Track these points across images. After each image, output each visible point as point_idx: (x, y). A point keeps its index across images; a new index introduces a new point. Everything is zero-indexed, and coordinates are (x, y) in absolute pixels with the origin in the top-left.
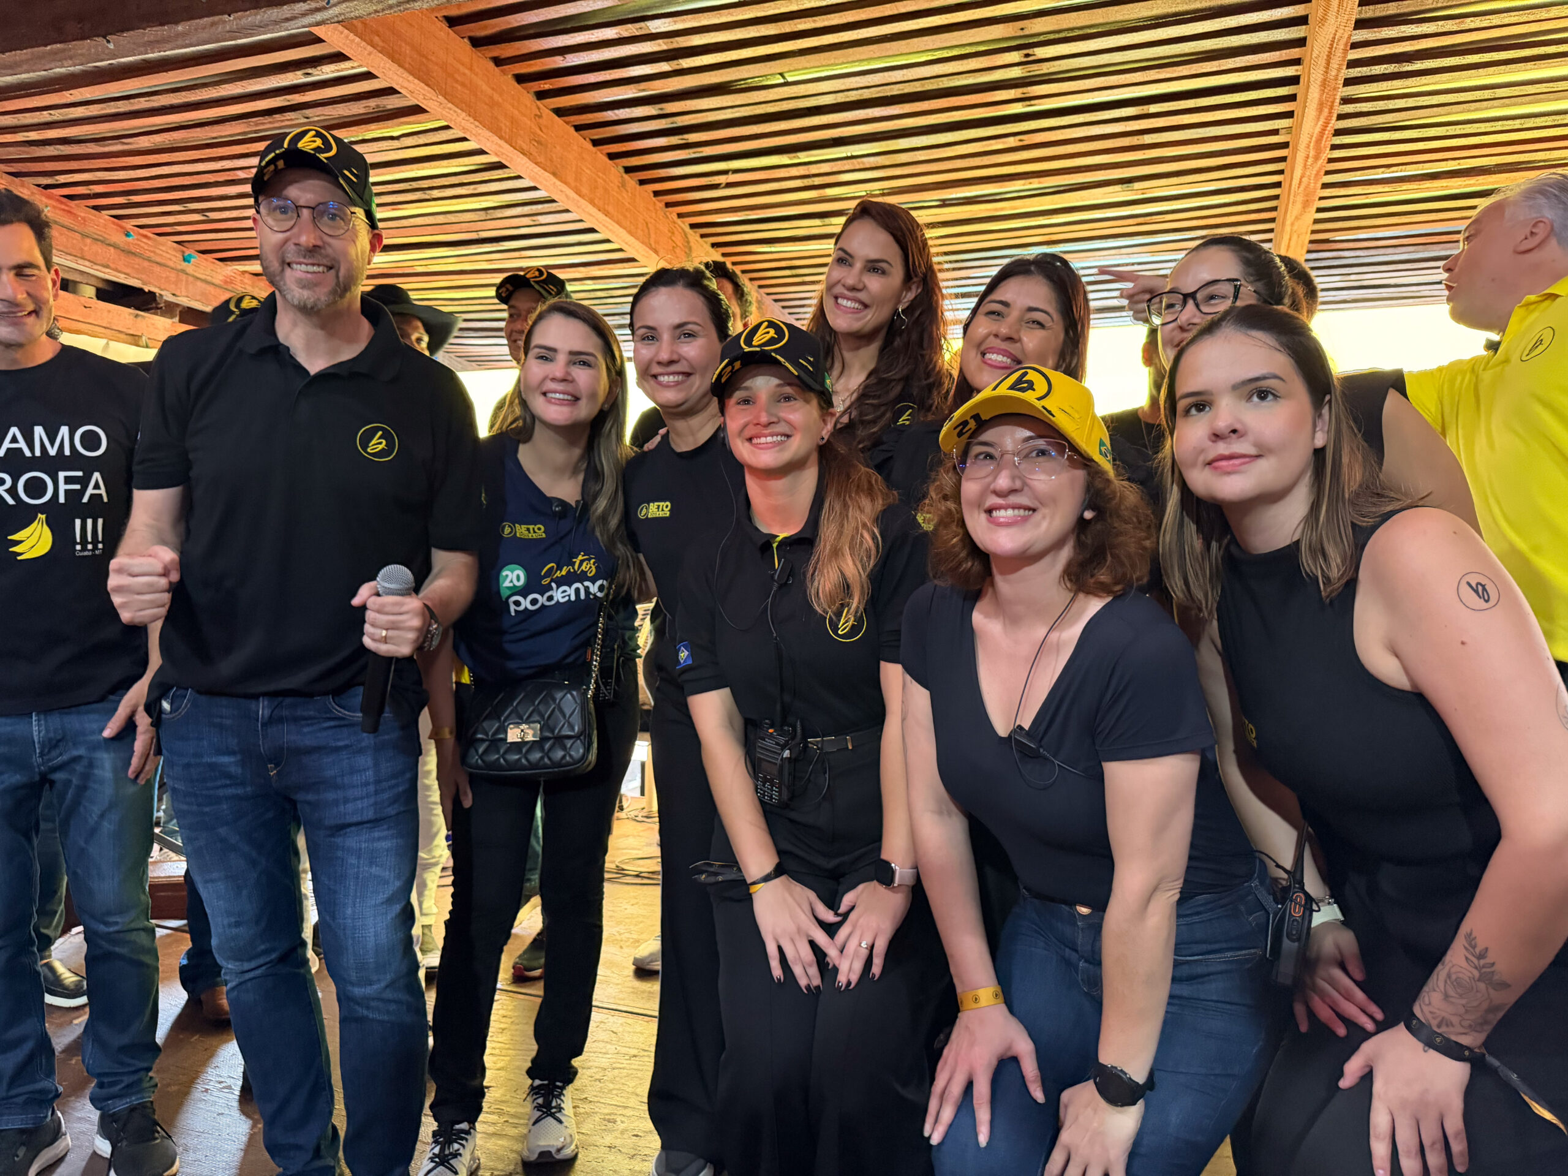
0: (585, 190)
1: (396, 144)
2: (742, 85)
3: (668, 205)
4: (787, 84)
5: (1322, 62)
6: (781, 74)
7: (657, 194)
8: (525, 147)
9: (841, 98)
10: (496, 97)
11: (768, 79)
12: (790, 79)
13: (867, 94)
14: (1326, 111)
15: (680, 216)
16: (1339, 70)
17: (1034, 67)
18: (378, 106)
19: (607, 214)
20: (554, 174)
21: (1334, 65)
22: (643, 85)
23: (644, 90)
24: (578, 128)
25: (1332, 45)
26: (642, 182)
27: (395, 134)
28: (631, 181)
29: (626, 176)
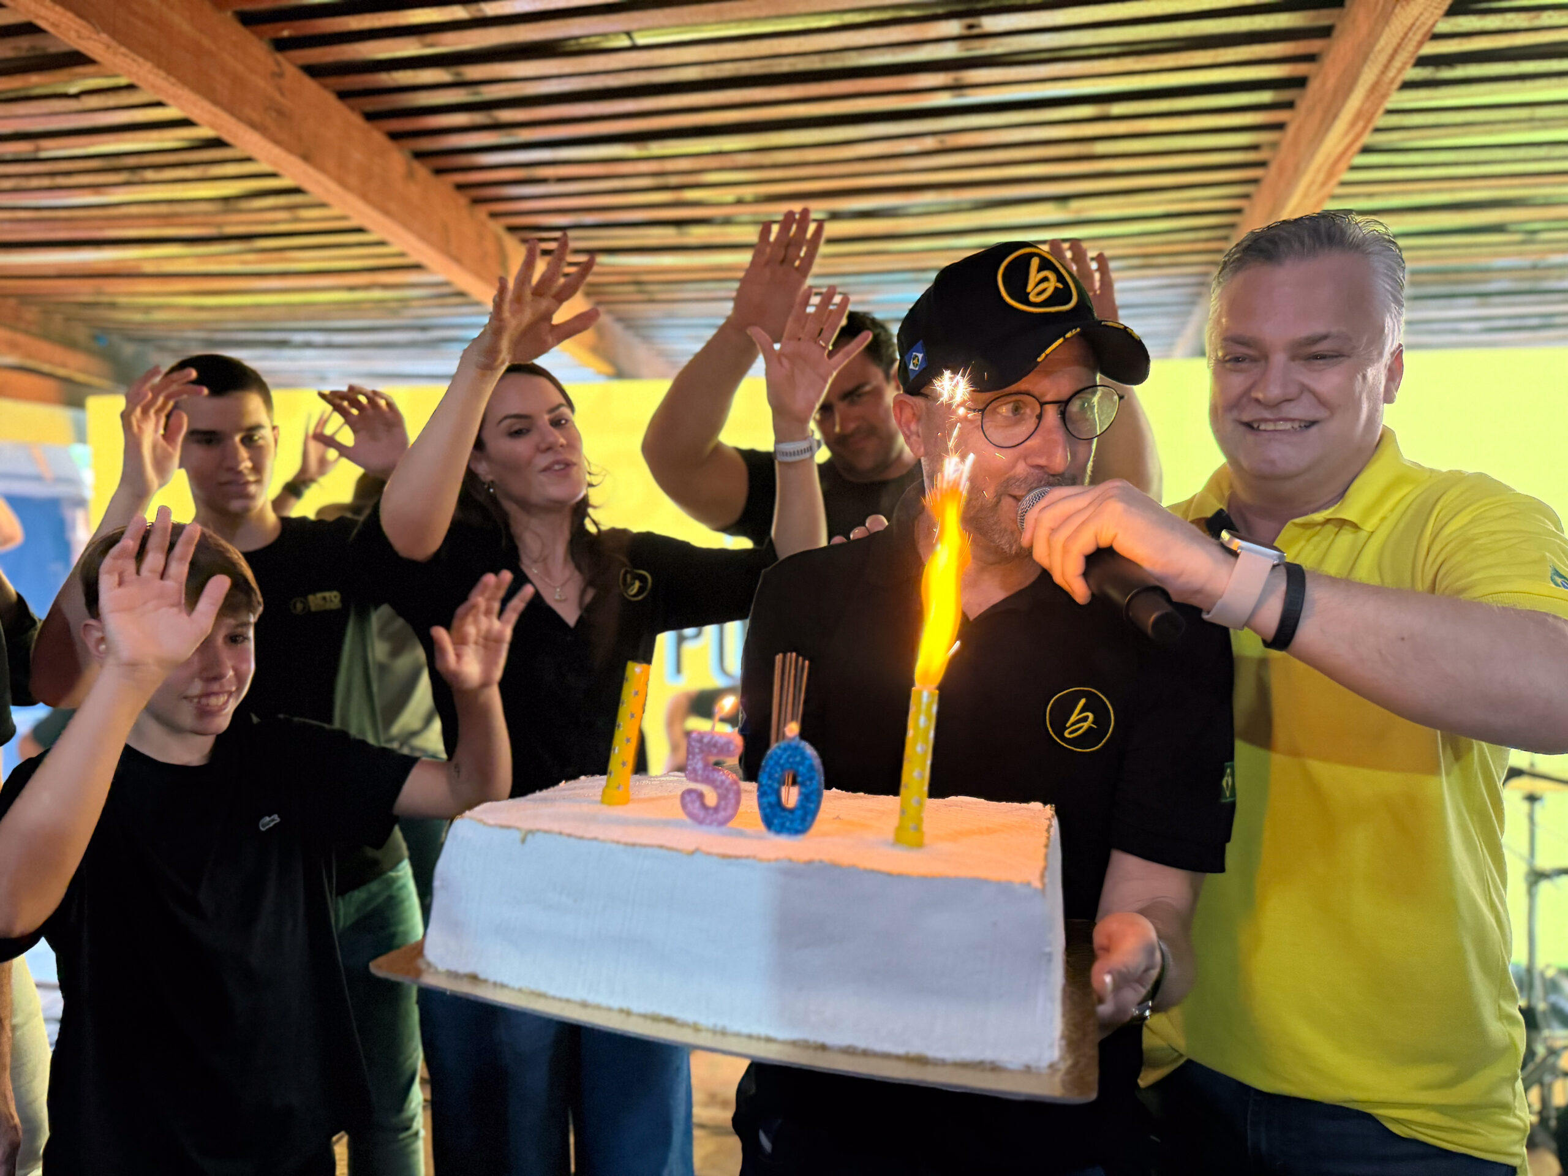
0: (353, 180)
1: (73, 104)
2: (573, 45)
3: (477, 201)
4: (634, 48)
5: (1383, 58)
6: (628, 34)
7: (460, 187)
8: (255, 116)
9: (710, 72)
10: (206, 42)
11: (608, 40)
12: (641, 40)
13: (746, 69)
14: (1361, 124)
15: (494, 215)
16: (1400, 70)
17: (976, 43)
18: (33, 48)
19: (386, 212)
20: (306, 158)
21: (1397, 64)
22: (431, 38)
23: (431, 45)
24: (343, 95)
25: (1406, 34)
26: (439, 172)
27: (73, 89)
28: (422, 170)
29: (416, 165)
